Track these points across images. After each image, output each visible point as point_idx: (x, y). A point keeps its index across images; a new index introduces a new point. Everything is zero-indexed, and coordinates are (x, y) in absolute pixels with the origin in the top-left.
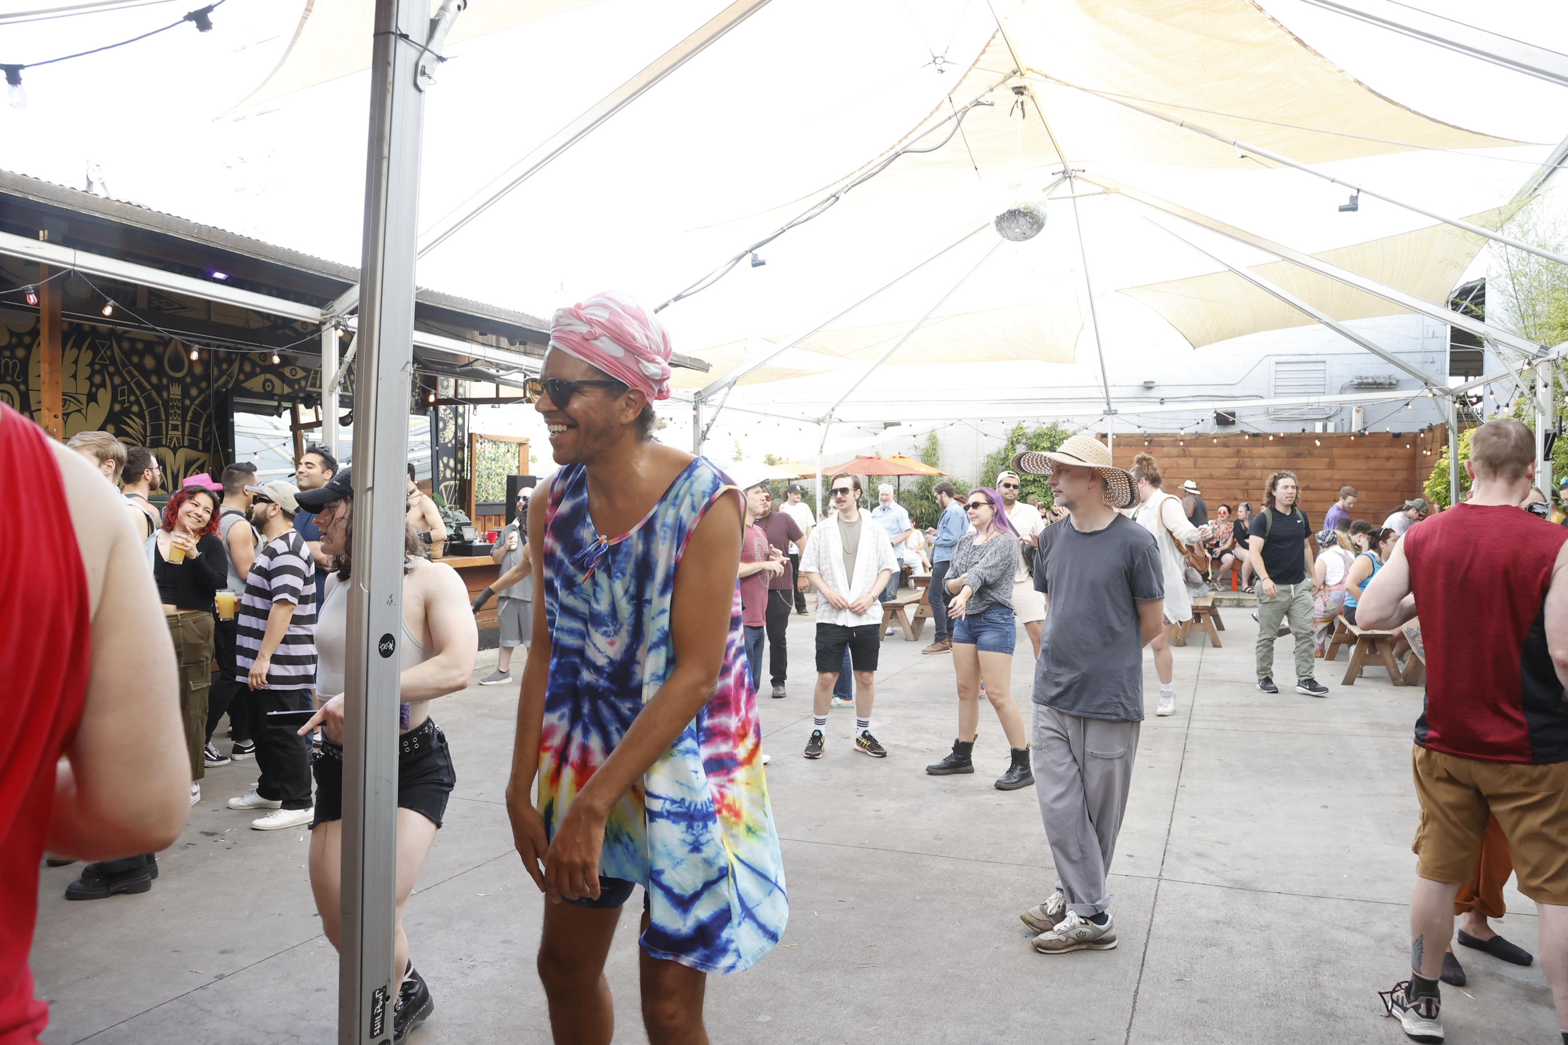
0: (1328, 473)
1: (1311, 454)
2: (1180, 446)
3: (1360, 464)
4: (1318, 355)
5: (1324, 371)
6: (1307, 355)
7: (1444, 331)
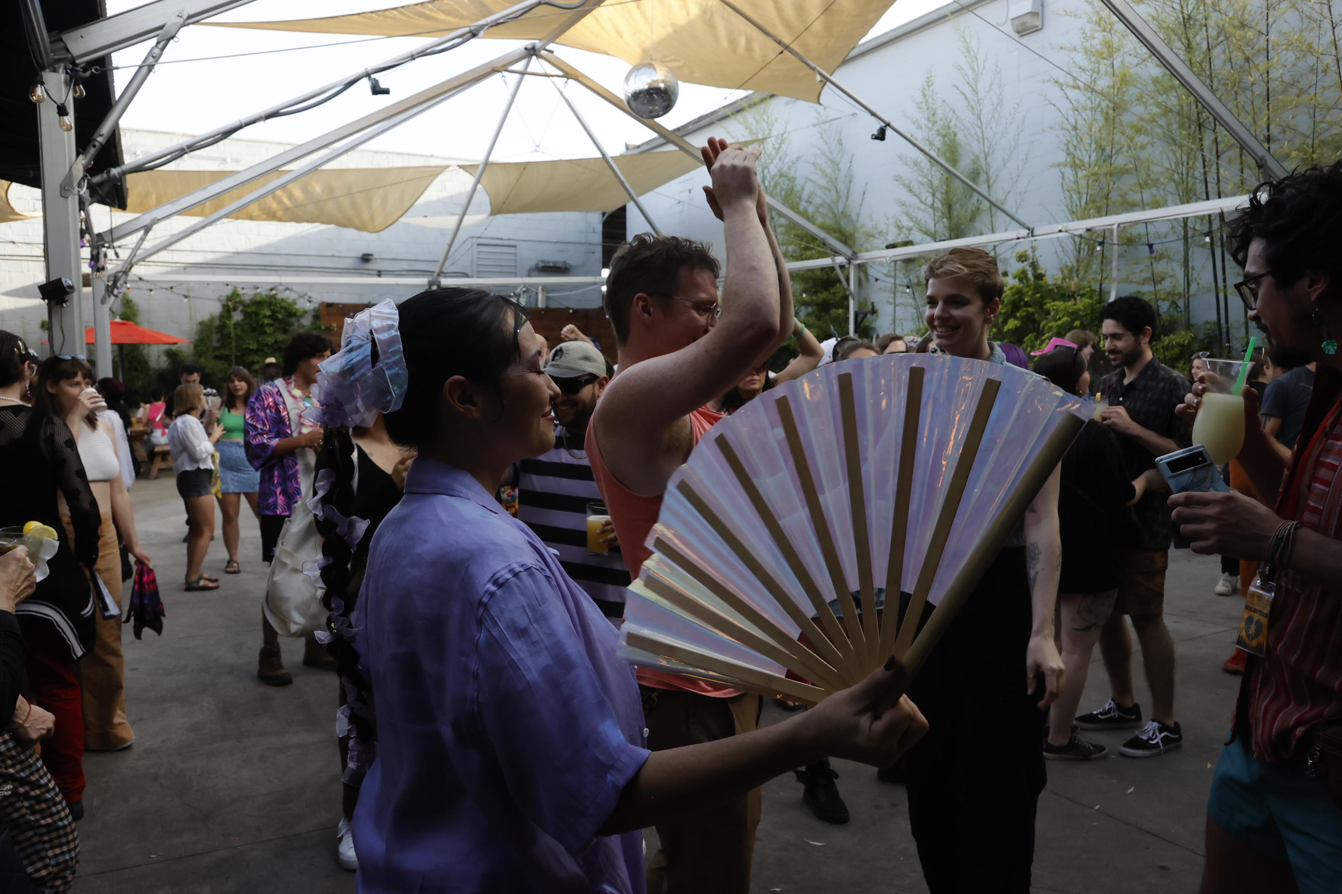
4: (510, 239)
5: (516, 254)
6: (502, 239)
7: (599, 228)
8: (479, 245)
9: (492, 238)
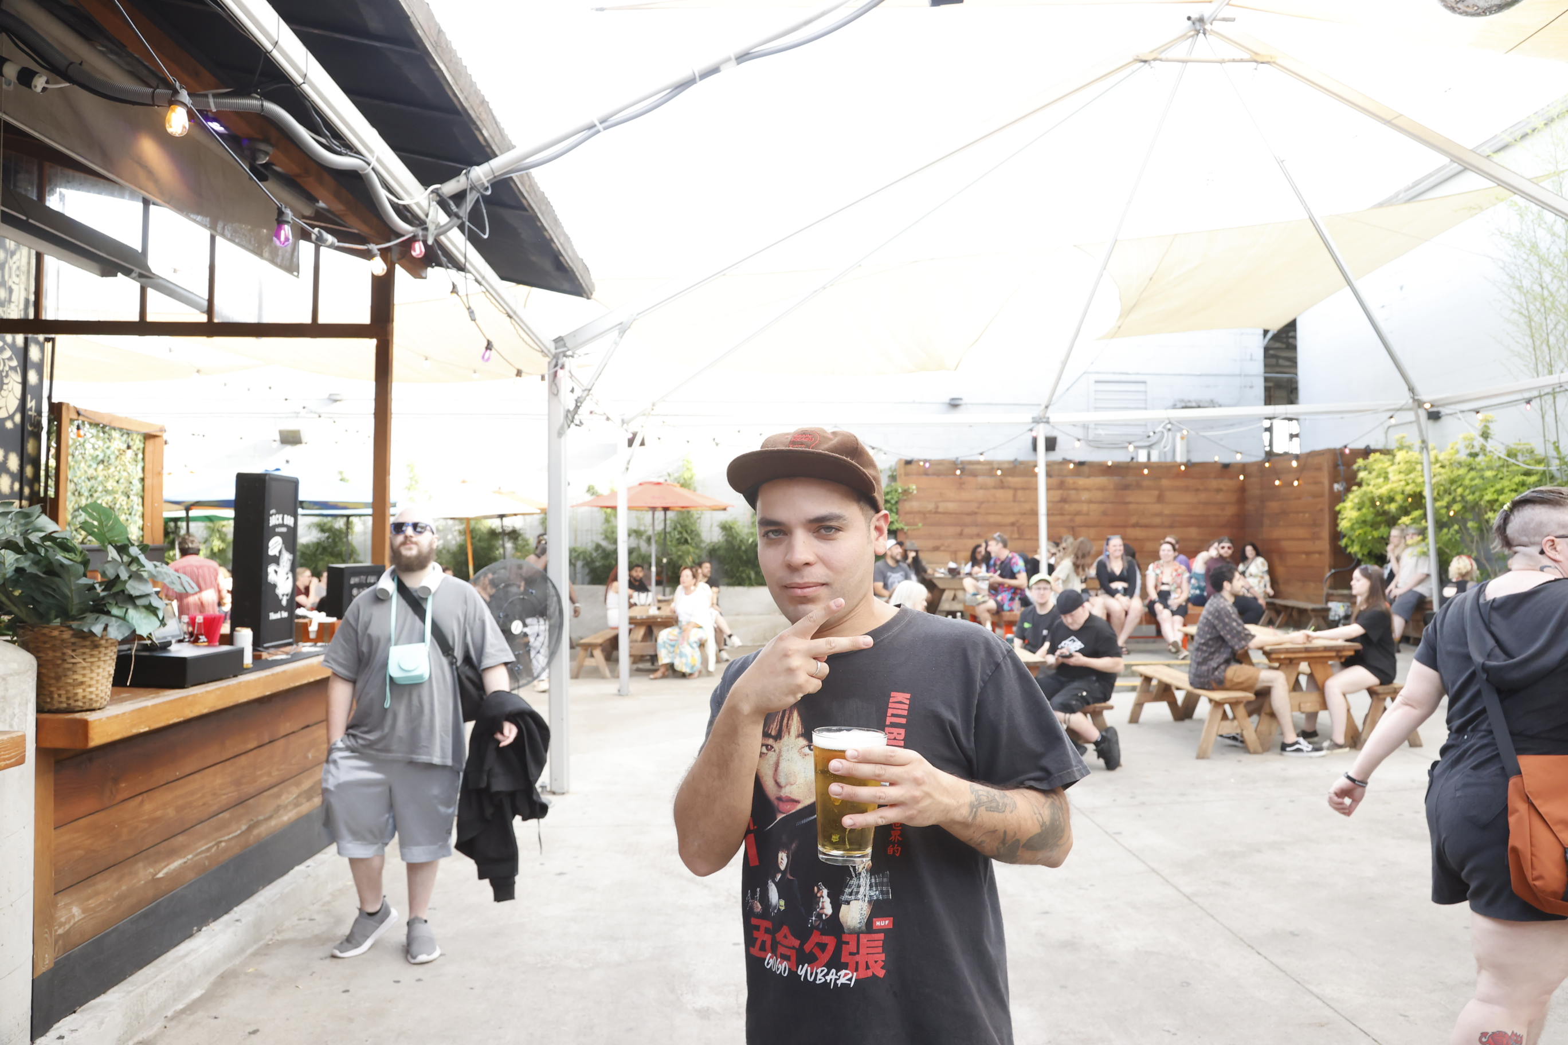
0: (1157, 508)
1: (1139, 486)
2: (996, 475)
3: (1189, 498)
4: (1138, 374)
5: (1146, 392)
6: (1127, 374)
7: (1260, 354)
8: (1096, 382)
9: (1114, 373)
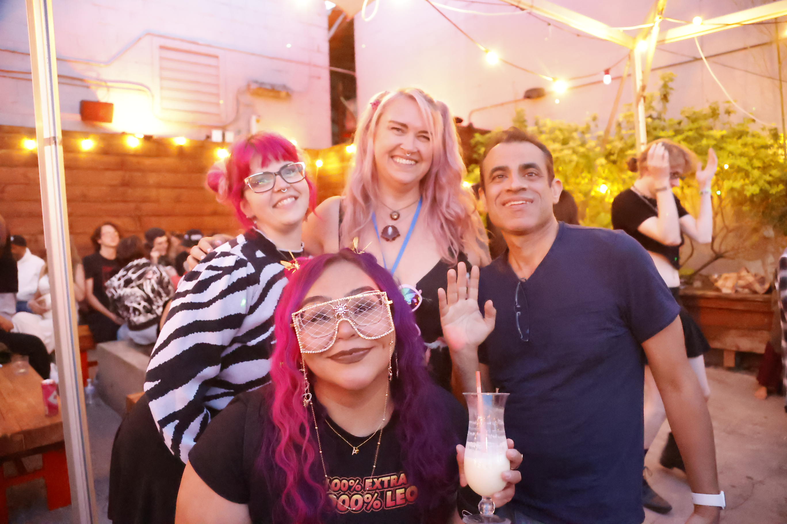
5: (217, 67)
6: (197, 44)
7: (325, 48)
8: (162, 48)
